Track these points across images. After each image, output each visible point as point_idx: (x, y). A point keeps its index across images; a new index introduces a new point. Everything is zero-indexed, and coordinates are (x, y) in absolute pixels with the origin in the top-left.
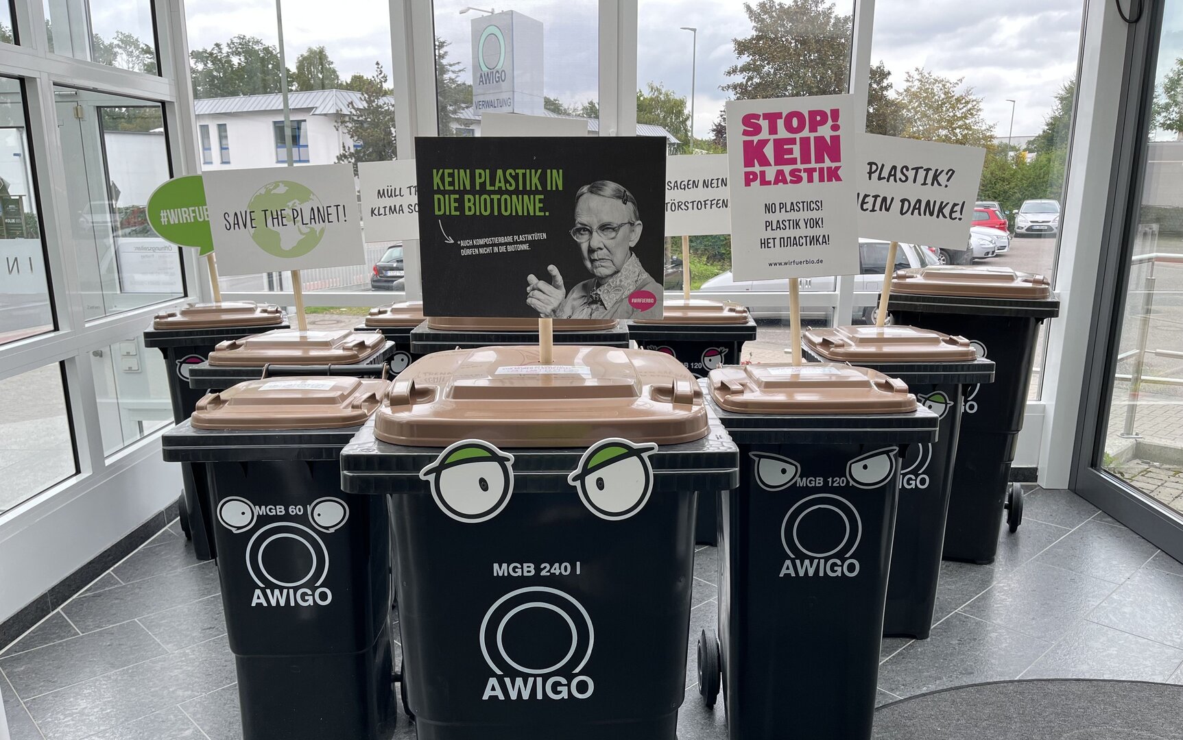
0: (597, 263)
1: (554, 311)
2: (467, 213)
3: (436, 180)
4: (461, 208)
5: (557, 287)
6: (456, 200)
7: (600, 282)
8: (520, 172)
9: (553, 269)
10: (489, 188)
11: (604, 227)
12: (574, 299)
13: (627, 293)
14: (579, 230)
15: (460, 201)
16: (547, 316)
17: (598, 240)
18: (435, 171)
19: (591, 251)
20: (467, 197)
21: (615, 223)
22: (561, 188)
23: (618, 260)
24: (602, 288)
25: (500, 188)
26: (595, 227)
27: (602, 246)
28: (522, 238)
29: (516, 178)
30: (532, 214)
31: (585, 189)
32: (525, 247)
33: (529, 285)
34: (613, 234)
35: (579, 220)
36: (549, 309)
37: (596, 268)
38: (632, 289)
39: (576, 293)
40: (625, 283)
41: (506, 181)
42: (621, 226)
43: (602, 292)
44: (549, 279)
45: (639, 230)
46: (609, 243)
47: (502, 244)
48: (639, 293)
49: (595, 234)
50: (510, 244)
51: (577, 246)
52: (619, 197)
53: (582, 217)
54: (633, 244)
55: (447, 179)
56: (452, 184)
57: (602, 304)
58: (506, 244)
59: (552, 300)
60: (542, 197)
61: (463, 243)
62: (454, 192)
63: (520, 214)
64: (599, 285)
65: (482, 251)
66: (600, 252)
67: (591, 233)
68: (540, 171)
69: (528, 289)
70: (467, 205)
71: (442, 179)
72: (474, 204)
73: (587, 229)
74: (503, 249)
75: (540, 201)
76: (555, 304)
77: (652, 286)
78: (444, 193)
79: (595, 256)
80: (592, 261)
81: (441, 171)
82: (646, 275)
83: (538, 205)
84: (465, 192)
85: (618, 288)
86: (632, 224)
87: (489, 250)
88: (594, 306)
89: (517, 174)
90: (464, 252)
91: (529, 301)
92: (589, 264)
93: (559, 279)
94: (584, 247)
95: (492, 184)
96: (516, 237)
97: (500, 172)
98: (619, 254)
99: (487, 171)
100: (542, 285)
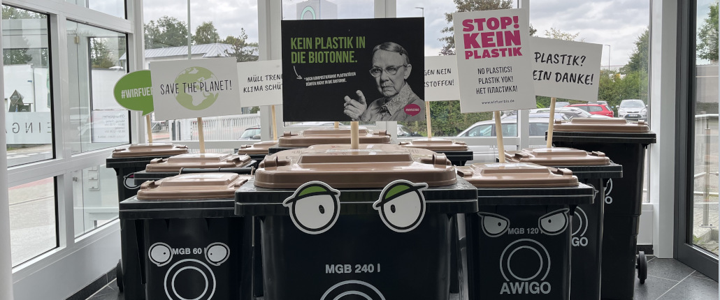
0: (385, 89)
1: (360, 117)
2: (310, 62)
3: (293, 44)
4: (306, 59)
5: (362, 103)
6: (304, 55)
7: (387, 99)
8: (341, 38)
9: (359, 93)
10: (323, 47)
11: (389, 68)
12: (372, 110)
13: (404, 105)
14: (374, 70)
15: (306, 56)
16: (356, 120)
17: (386, 75)
18: (292, 39)
19: (382, 82)
20: (310, 53)
21: (396, 65)
22: (364, 47)
23: (397, 87)
24: (388, 103)
25: (329, 47)
26: (384, 68)
27: (388, 79)
28: (342, 75)
29: (338, 42)
30: (347, 61)
31: (378, 47)
32: (344, 80)
33: (345, 102)
34: (394, 72)
35: (374, 64)
36: (357, 116)
37: (385, 91)
38: (406, 103)
39: (373, 106)
40: (402, 100)
41: (333, 43)
42: (399, 67)
43: (388, 106)
44: (357, 98)
45: (409, 69)
46: (393, 77)
47: (329, 79)
48: (410, 105)
49: (384, 72)
50: (335, 79)
51: (374, 79)
52: (398, 51)
53: (377, 63)
54: (406, 78)
55: (299, 43)
56: (302, 46)
57: (389, 112)
58: (332, 79)
59: (359, 110)
60: (353, 52)
61: (307, 79)
62: (303, 50)
63: (341, 62)
64: (386, 101)
65: (319, 83)
66: (387, 82)
67: (381, 72)
68: (352, 38)
69: (345, 104)
70: (310, 57)
71: (296, 43)
72: (314, 57)
73: (379, 70)
74: (330, 82)
75: (352, 54)
76: (361, 113)
77: (418, 101)
78: (297, 51)
79: (384, 85)
80: (383, 88)
81: (295, 39)
82: (414, 95)
83: (351, 57)
84: (309, 50)
85: (397, 103)
86: (405, 66)
87: (322, 83)
88: (384, 114)
89: (339, 40)
90: (307, 84)
91: (345, 111)
92: (380, 90)
93: (363, 98)
94: (378, 80)
95: (325, 45)
96: (338, 75)
97: (329, 39)
98: (398, 84)
99: (322, 38)
100: (353, 102)
